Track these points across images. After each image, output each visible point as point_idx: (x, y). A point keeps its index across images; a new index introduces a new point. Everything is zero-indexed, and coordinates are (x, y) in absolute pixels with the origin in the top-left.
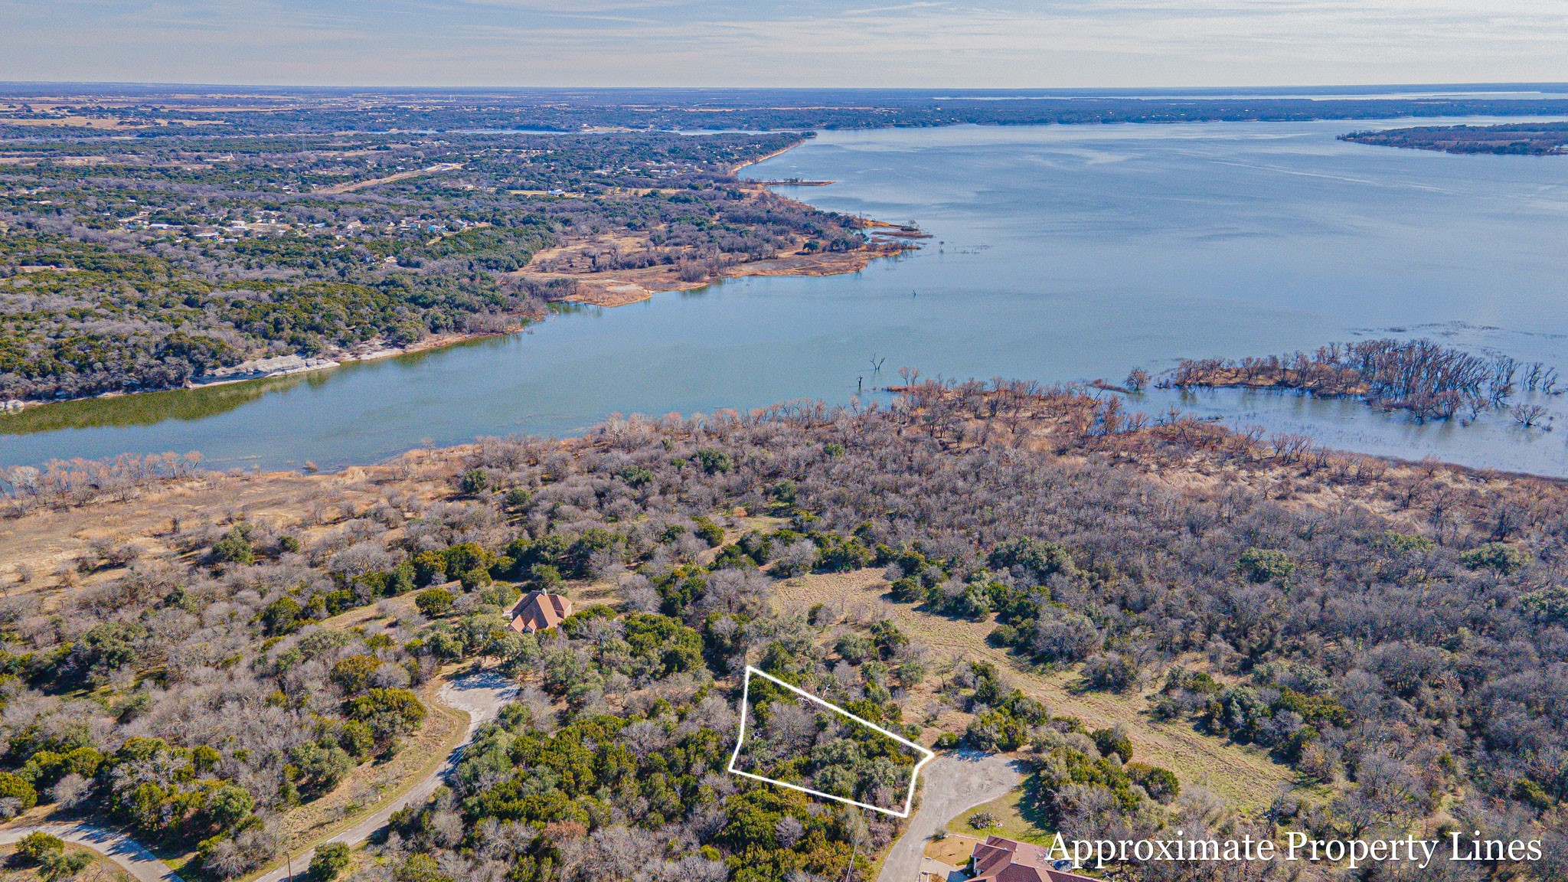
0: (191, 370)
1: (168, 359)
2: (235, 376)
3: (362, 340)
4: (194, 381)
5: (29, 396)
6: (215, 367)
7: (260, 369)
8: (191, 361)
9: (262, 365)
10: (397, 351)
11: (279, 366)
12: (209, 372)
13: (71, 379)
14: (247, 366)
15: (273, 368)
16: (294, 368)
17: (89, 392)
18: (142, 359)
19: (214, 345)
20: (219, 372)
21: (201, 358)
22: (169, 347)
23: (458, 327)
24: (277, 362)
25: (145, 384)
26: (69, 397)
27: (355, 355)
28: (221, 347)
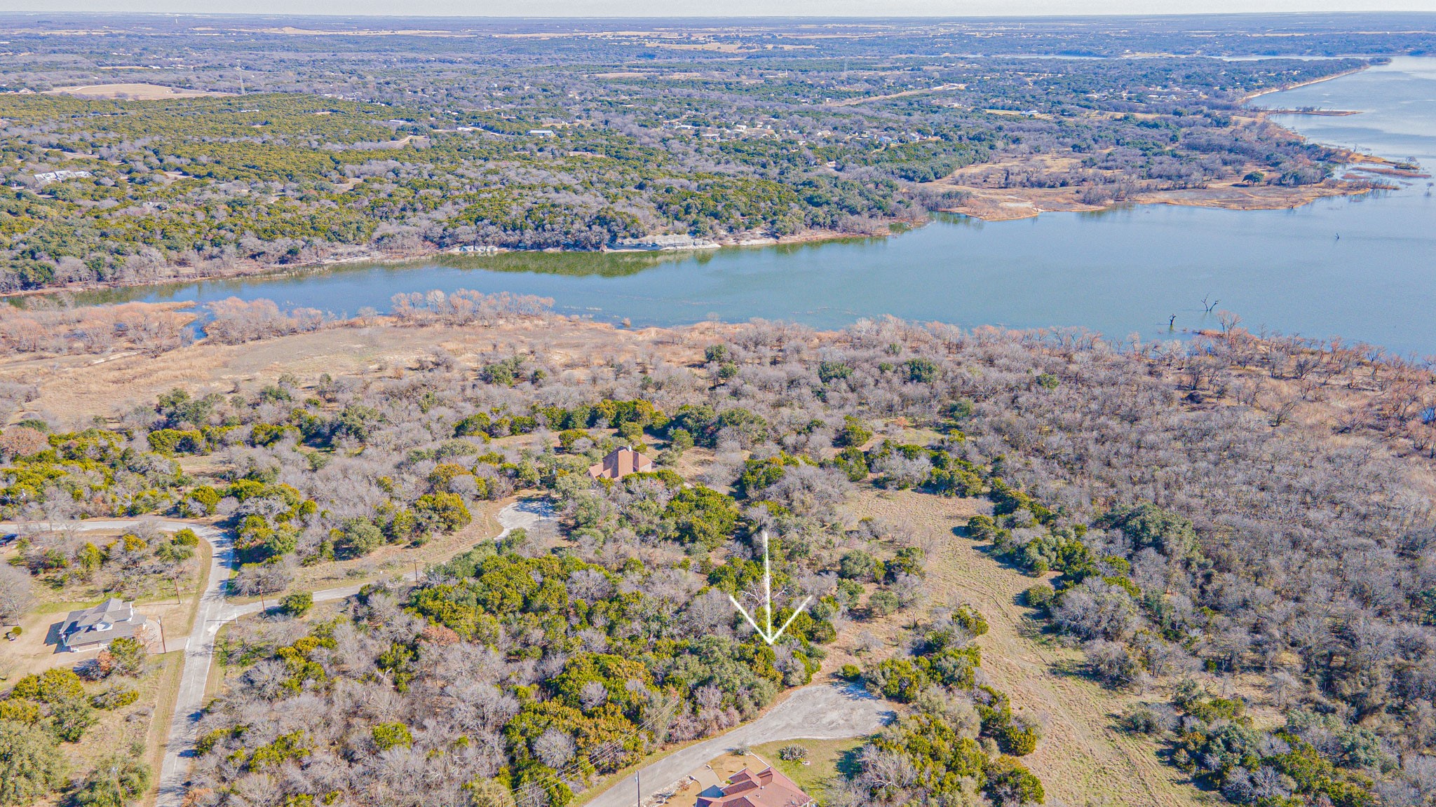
0: (607, 237)
1: (594, 227)
2: (638, 246)
3: (747, 228)
4: (609, 247)
5: (503, 245)
6: (625, 237)
7: (658, 243)
8: (609, 231)
9: (660, 240)
10: (772, 241)
11: (673, 242)
12: (619, 240)
13: (529, 235)
14: (648, 239)
15: (668, 243)
16: (683, 245)
17: (539, 246)
18: (577, 226)
19: (628, 220)
20: (627, 242)
21: (616, 228)
22: (598, 218)
23: (833, 226)
24: (671, 239)
25: (576, 244)
26: (526, 248)
27: (737, 240)
28: (633, 222)
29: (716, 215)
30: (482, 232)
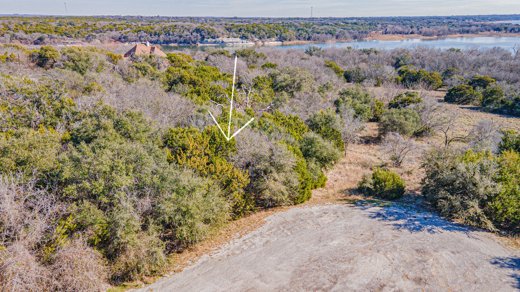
0: (200, 37)
1: (194, 34)
2: (215, 42)
3: (268, 38)
4: (201, 43)
6: (208, 38)
7: (224, 41)
8: (201, 35)
9: (225, 40)
10: (280, 43)
11: (231, 41)
12: (206, 39)
13: (162, 37)
14: (220, 39)
15: (229, 41)
16: (237, 42)
17: (167, 42)
18: (185, 33)
19: (210, 31)
20: (209, 40)
21: (204, 34)
22: (196, 29)
23: (309, 39)
24: (231, 40)
25: (185, 42)
26: (160, 44)
27: (263, 42)
28: (213, 31)
29: (254, 33)
30: (139, 35)
